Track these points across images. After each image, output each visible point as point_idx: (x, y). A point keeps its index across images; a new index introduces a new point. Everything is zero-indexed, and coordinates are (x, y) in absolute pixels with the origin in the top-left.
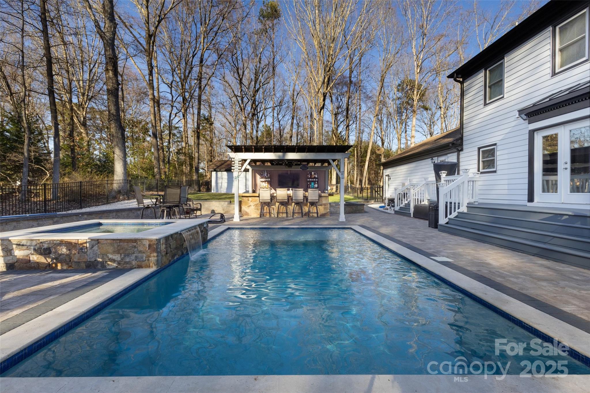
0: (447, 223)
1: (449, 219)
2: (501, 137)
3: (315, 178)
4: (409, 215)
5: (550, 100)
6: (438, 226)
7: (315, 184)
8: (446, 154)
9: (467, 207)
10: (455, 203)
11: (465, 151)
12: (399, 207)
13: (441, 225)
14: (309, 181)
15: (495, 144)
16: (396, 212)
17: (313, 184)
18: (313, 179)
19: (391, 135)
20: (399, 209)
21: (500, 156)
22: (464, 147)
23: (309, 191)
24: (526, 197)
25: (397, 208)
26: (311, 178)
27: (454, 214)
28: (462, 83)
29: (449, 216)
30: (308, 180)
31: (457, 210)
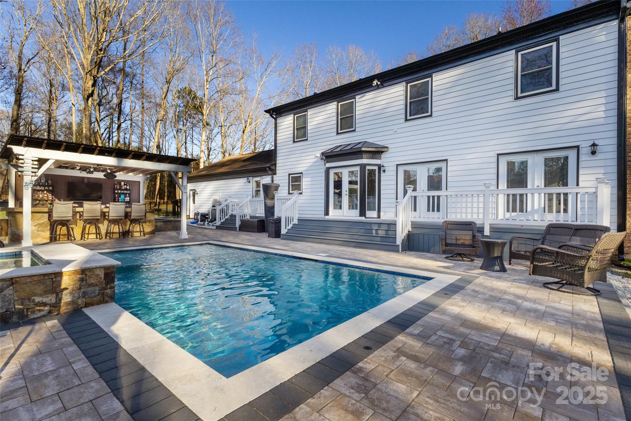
0: (287, 233)
1: (288, 229)
2: (305, 169)
3: (126, 189)
4: (234, 229)
5: (340, 150)
6: (281, 236)
7: (125, 197)
8: (261, 176)
9: (298, 220)
10: (288, 218)
11: (278, 175)
12: (220, 223)
13: (283, 235)
14: (118, 193)
15: (302, 173)
16: (218, 228)
17: (122, 196)
18: (124, 190)
19: (167, 144)
20: (221, 224)
21: (305, 182)
22: (277, 172)
23: (133, 206)
24: (323, 213)
25: (218, 223)
26: (120, 189)
27: (291, 226)
28: (276, 119)
29: (287, 228)
30: (116, 191)
31: (292, 223)
